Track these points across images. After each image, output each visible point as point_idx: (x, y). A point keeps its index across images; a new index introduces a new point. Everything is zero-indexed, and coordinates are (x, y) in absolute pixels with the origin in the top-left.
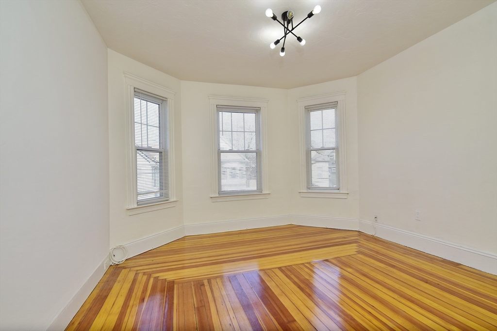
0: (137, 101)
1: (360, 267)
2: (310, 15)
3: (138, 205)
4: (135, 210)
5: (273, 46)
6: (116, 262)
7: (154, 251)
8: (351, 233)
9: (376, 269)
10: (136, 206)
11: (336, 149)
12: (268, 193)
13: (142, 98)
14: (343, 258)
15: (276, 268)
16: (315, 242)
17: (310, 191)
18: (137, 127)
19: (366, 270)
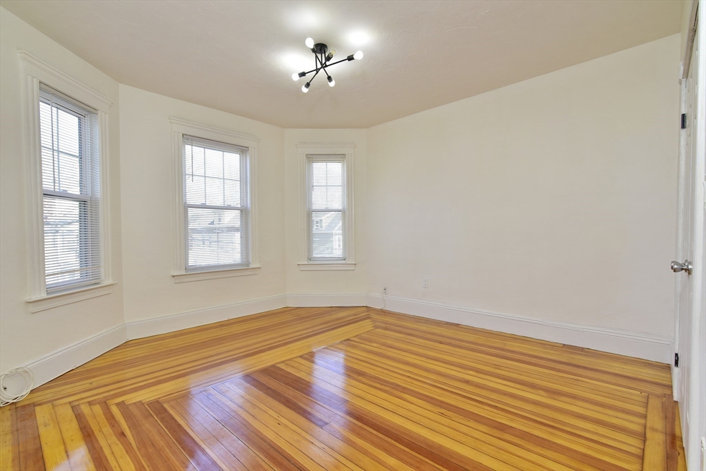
0: (45, 109)
1: (384, 341)
2: (350, 58)
3: (48, 294)
4: (44, 302)
5: (296, 78)
6: (9, 399)
7: (76, 371)
8: (359, 310)
9: (398, 340)
10: (44, 296)
11: (342, 211)
12: (258, 266)
13: (54, 104)
14: (364, 335)
15: (296, 357)
16: (325, 323)
17: (311, 262)
18: (46, 155)
19: (389, 342)
